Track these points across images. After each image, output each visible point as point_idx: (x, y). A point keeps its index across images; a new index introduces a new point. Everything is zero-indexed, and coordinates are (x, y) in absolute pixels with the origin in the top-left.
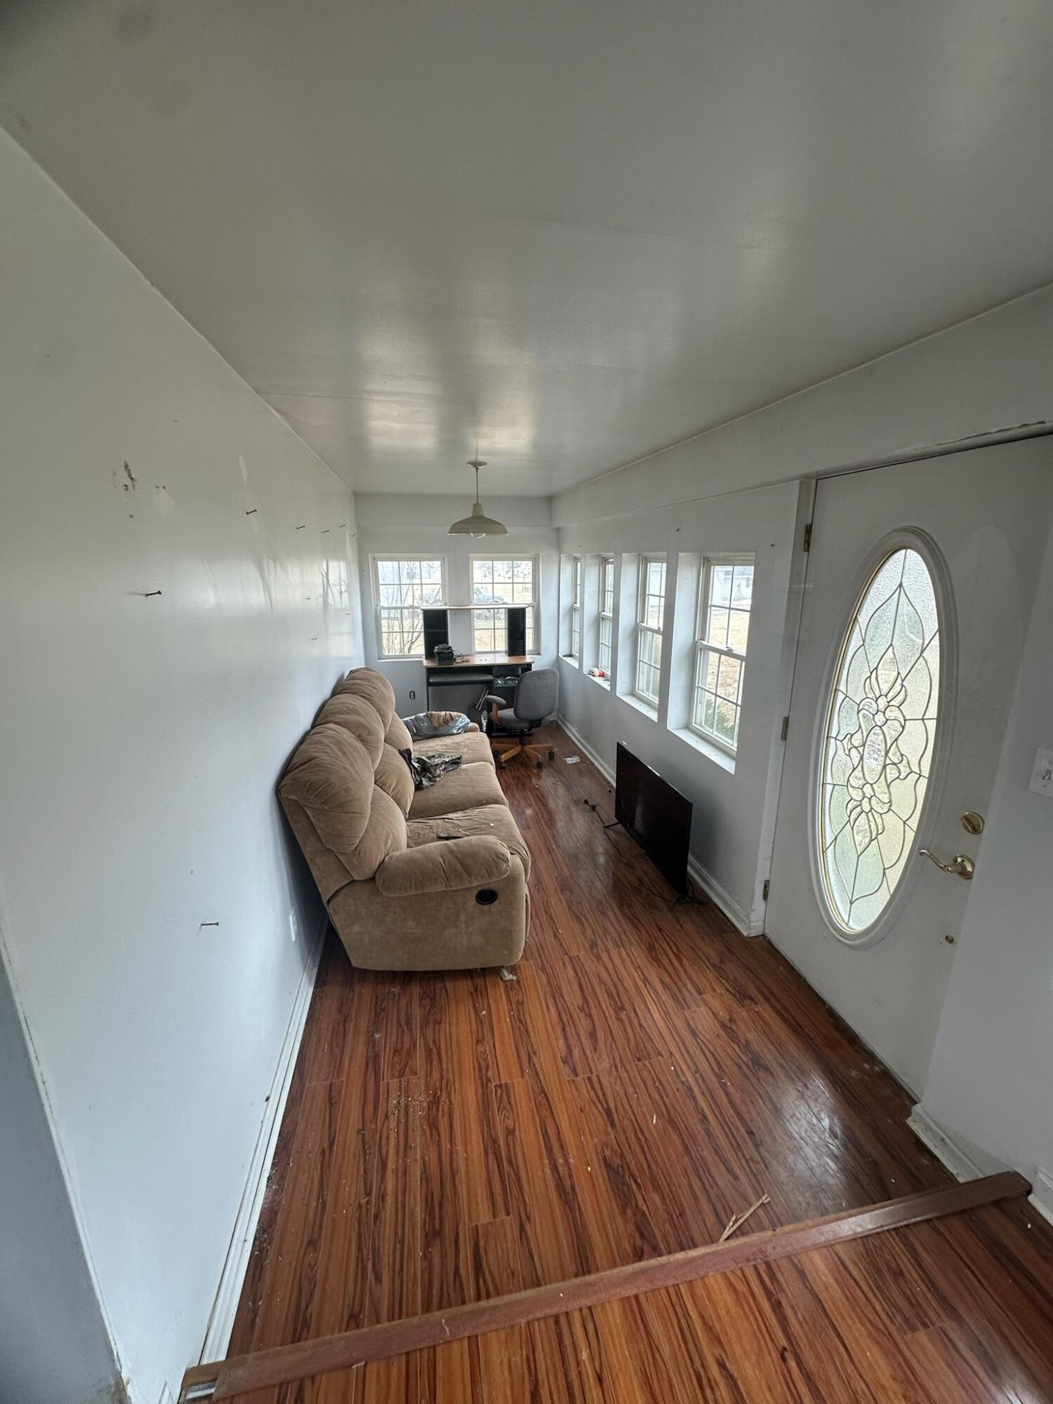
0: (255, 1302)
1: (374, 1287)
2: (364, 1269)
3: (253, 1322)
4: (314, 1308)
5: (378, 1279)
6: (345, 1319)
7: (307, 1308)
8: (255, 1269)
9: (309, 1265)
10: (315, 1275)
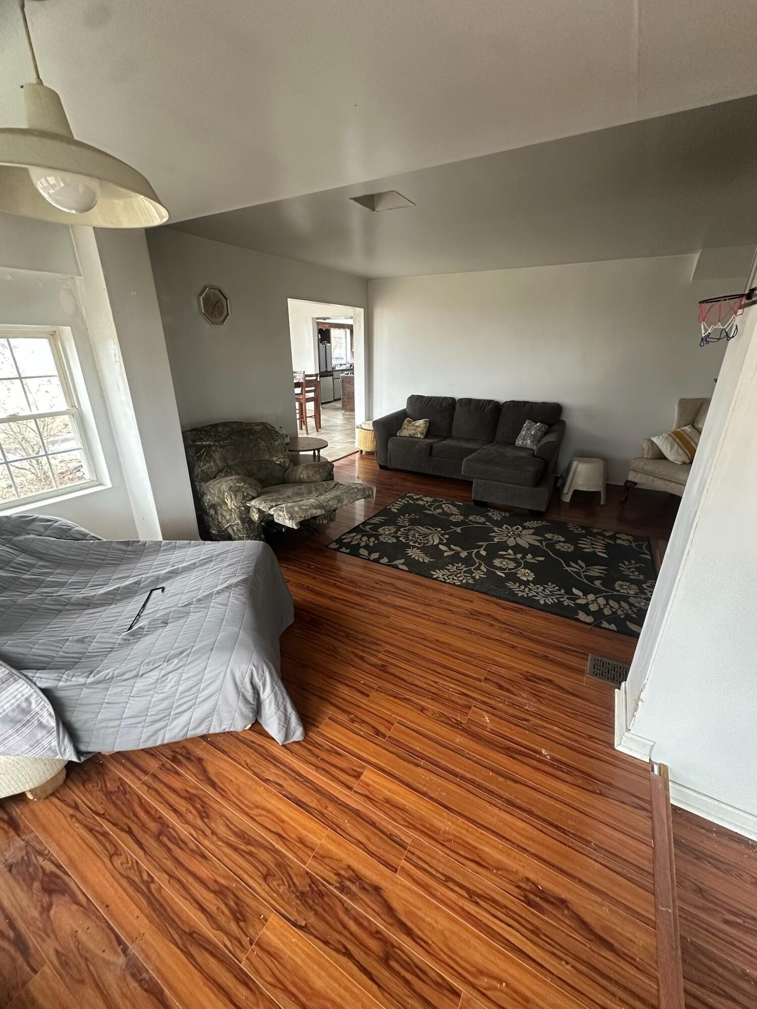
0: (715, 832)
1: (720, 915)
2: (735, 914)
3: (703, 828)
4: (708, 867)
5: (727, 922)
6: (700, 885)
7: (709, 862)
8: (739, 839)
9: (741, 875)
10: (732, 875)
